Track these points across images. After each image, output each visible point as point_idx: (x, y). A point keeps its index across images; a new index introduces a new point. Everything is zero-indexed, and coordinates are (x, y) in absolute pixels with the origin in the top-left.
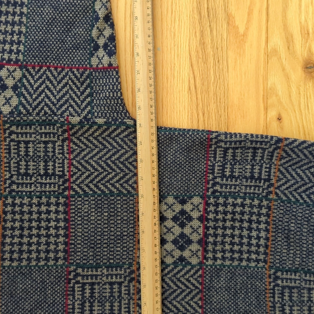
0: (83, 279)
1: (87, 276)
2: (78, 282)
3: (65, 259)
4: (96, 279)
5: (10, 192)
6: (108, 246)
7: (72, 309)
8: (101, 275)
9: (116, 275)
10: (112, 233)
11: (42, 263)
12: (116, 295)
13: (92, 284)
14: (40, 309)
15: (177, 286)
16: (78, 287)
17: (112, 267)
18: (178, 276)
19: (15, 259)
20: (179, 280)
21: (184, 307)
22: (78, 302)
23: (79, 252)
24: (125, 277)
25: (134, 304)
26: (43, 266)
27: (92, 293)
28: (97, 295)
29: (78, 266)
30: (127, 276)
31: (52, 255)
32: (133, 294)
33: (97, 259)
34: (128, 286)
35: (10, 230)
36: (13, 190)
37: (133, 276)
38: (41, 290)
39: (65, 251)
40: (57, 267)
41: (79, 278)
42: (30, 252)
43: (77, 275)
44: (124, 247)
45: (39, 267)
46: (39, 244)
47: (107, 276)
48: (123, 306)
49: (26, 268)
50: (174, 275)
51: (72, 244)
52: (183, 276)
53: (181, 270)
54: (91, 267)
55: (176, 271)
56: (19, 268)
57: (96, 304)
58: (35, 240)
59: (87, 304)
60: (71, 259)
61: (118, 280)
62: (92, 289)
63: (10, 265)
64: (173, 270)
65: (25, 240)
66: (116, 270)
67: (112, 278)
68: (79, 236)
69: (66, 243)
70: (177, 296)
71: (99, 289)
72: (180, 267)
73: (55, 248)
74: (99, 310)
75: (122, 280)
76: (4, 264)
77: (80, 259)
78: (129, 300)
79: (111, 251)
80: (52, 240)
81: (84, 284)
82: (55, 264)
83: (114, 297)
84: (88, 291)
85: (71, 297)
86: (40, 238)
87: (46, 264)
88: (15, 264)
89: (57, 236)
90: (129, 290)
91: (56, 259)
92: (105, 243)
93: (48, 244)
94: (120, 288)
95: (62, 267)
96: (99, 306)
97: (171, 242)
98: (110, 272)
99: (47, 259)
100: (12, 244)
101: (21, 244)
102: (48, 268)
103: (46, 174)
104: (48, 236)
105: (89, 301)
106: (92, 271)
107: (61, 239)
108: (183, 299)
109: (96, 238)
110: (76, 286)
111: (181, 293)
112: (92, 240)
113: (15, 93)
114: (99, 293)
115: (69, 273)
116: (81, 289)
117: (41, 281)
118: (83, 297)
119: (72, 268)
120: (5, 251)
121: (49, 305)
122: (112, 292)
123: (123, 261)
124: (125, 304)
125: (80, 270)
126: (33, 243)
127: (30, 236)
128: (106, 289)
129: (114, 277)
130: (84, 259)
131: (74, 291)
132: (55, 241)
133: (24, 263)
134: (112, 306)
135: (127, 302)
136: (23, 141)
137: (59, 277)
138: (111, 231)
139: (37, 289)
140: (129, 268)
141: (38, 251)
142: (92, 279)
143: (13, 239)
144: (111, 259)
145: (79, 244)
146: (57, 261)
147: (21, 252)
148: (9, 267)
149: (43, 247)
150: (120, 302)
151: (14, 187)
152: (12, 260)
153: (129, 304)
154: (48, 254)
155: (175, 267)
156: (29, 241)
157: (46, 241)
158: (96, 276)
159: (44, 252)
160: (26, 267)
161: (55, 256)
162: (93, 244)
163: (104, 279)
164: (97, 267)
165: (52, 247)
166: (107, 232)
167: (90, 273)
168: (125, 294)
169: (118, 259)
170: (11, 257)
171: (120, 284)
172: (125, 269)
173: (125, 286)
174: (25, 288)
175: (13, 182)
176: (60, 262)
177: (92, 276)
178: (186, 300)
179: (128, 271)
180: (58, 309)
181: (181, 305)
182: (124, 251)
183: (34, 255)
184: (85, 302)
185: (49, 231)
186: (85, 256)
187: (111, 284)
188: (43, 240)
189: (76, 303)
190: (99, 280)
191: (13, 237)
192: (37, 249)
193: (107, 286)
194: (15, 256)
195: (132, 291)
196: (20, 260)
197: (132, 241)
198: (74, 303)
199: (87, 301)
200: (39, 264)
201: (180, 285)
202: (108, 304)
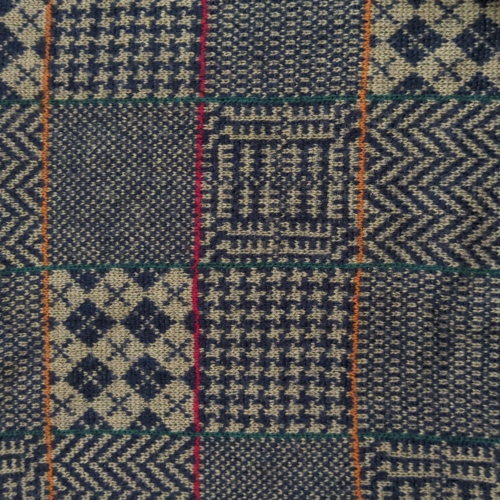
0: (237, 132)
1: (247, 124)
2: (224, 140)
3: (193, 84)
4: (268, 133)
6: (297, 53)
7: (212, 201)
8: (281, 123)
9: (316, 124)
10: (307, 23)
11: (142, 94)
12: (315, 170)
13: (258, 145)
14: (138, 201)
15: (465, 149)
16: (226, 152)
17: (306, 105)
18: (469, 125)
19: (82, 84)
20: (470, 136)
21: (481, 202)
22: (226, 186)
23: (227, 67)
24: (337, 128)
25: (357, 192)
26: (144, 101)
27: (258, 165)
28: (269, 170)
29: (224, 100)
30: (341, 126)
31: (164, 75)
32: (357, 169)
33: (272, 85)
34: (345, 150)
35: (69, 16)
37: (356, 125)
38: (139, 156)
39: (195, 66)
40: (176, 104)
41: (228, 130)
42: (114, 68)
43: (223, 122)
44: (336, 55)
45: (135, 103)
46: (134, 48)
47: (294, 124)
48: (331, 198)
49: (106, 104)
50: (459, 125)
51: (211, 49)
52: (481, 125)
53: (476, 111)
54: (255, 102)
55: (463, 112)
56: (91, 106)
57: (266, 191)
58: (125, 38)
59: (246, 192)
60: (209, 86)
61: (321, 136)
62: (258, 157)
63: (71, 97)
64: (455, 110)
65: (104, 40)
66: (317, 112)
67: (305, 131)
68: (227, 30)
69: (196, 48)
70: (465, 175)
71: (274, 157)
72: (475, 104)
73: (171, 59)
74: (273, 205)
75: (331, 135)
76: (57, 97)
77: (228, 86)
78: (346, 183)
79: (304, 66)
80: (165, 38)
81: (239, 144)
82: (171, 96)
83: (310, 175)
84: (248, 161)
85: (209, 175)
86: (136, 35)
87: (151, 96)
88: (81, 96)
89: (176, 30)
90: (346, 160)
91: (174, 85)
92: (290, 47)
93: (155, 48)
94: (324, 154)
95: (187, 105)
96: (272, 197)
97: (454, 40)
98: (301, 116)
99: (153, 84)
100: (74, 50)
101: (93, 49)
102: (156, 105)
104: (155, 30)
105: (252, 186)
106: (258, 113)
107: (186, 37)
108: (479, 183)
109: (268, 34)
110: (221, 147)
111: (476, 166)
112: (258, 39)
114: (274, 165)
115: (205, 118)
116: (231, 155)
117: (140, 137)
118: (236, 175)
119: (212, 106)
120: (59, 67)
121: (158, 192)
122: (304, 164)
123: (333, 88)
124: (336, 193)
125: (229, 111)
126: (122, 46)
127: (115, 31)
128: (290, 156)
129: (311, 128)
130: (240, 86)
131: (215, 160)
132: (172, 41)
133: (102, 93)
134: (304, 198)
135: (340, 187)
137: (181, 127)
138: (305, 18)
139: (130, 156)
140: (346, 106)
141: (133, 66)
142: (258, 132)
143: (77, 38)
144: (304, 85)
145: (227, 49)
146: (176, 90)
147: (94, 68)
148: (67, 103)
149: (143, 57)
150: (324, 188)
152: (73, 86)
153: (345, 192)
154: (155, 71)
155: (462, 104)
156: (111, 43)
157: (152, 41)
158: (268, 125)
159: (147, 69)
160: (106, 102)
161: (171, 77)
162: (262, 48)
163: (288, 132)
164: (271, 102)
165: (165, 56)
166: (295, 19)
167: (253, 117)
168: (337, 169)
169: (320, 85)
170: (71, 80)
171: (325, 144)
172: (338, 109)
173: (337, 151)
174: (104, 152)
176: (184, 93)
177: (258, 124)
178: (487, 185)
179: (345, 112)
180: (179, 201)
181: (475, 196)
182: (336, 65)
183: (123, 75)
184: (241, 186)
185: (158, 17)
186: (241, 77)
187: (304, 144)
188: (145, 38)
189: (220, 189)
190: (273, 136)
191: (75, 33)
192: (130, 60)
193: (294, 150)
194: (82, 76)
195: (352, 162)
196: (92, 86)
197: (354, 41)
198: (215, 188)
199: (246, 183)
200: (135, 96)
201: (473, 147)
202: (294, 193)
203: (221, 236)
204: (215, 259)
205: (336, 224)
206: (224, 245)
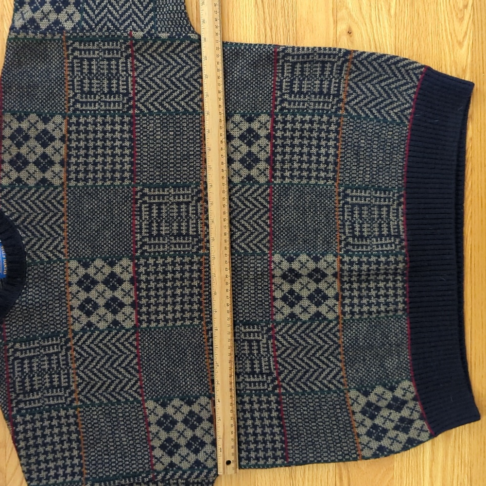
0: (150, 199)
1: (154, 196)
2: (145, 202)
3: (131, 179)
4: (163, 199)
5: (74, 111)
6: (175, 165)
7: (139, 229)
8: (168, 195)
9: (183, 195)
10: (179, 153)
11: (108, 183)
12: (184, 214)
13: (159, 204)
14: (107, 230)
15: (245, 205)
16: (145, 207)
17: (179, 188)
18: (246, 195)
19: (81, 179)
20: (247, 199)
21: (252, 226)
22: (145, 222)
23: (145, 171)
24: (192, 197)
25: (202, 223)
26: (109, 186)
27: (159, 213)
28: (164, 215)
29: (144, 185)
30: (194, 196)
31: (118, 175)
32: (201, 214)
33: (164, 179)
34: (196, 206)
35: (75, 149)
36: (77, 109)
37: (201, 195)
38: (107, 210)
39: (131, 171)
40: (123, 187)
41: (146, 198)
42: (95, 172)
43: (144, 195)
44: (191, 167)
45: (105, 187)
46: (104, 163)
47: (174, 195)
48: (191, 226)
49: (92, 188)
50: (242, 195)
51: (138, 164)
52: (251, 195)
53: (249, 189)
54: (157, 187)
55: (243, 190)
56: (85, 188)
57: (163, 224)
58: (100, 159)
59: (155, 224)
60: (138, 179)
61: (186, 200)
62: (159, 209)
63: (76, 185)
64: (240, 189)
65: (91, 160)
66: (183, 190)
67: (179, 198)
68: (145, 156)
69: (131, 163)
70: (245, 215)
71: (166, 209)
72: (248, 186)
73: (121, 168)
74: (166, 230)
75: (190, 200)
76: (70, 185)
77: (146, 179)
78: (197, 220)
79: (178, 171)
80: (118, 159)
81: (151, 204)
82: (121, 184)
83: (182, 217)
84: (155, 211)
85: (138, 218)
86: (105, 158)
87: (112, 184)
88: (81, 184)
89: (123, 156)
90: (196, 210)
91: (122, 179)
92: (172, 163)
93: (113, 163)
94: (187, 208)
95: (128, 187)
96: (166, 226)
97: (239, 161)
98: (177, 192)
99: (113, 179)
100: (77, 164)
101: (86, 164)
102: (114, 188)
103: (110, 93)
104: (113, 156)
105: (157, 222)
106: (159, 191)
107: (127, 159)
108: (251, 218)
109: (162, 157)
110: (143, 205)
111: (249, 212)
112: (158, 160)
113: (77, 8)
114: (166, 212)
115: (136, 193)
116: (148, 209)
117: (107, 202)
118: (150, 217)
119: (139, 188)
120: (71, 171)
121: (116, 226)
122: (179, 212)
123: (190, 180)
124: (193, 224)
125: (146, 190)
126: (99, 162)
127: (96, 156)
128: (173, 209)
129: (181, 197)
130: (151, 179)
131: (141, 211)
132: (121, 161)
133: (90, 183)
134: (179, 226)
135: (194, 221)
136: (87, 58)
137: (125, 197)
138: (178, 151)
139: (103, 210)
140: (196, 188)
141: (104, 171)
142: (159, 199)
143: (79, 159)
144: (178, 179)
145: (145, 164)
146: (123, 181)
147: (86, 172)
148: (74, 187)
149: (108, 167)
150: (188, 222)
151: (78, 106)
152: (77, 180)
153: (197, 223)
154: (114, 173)
155: (243, 187)
156: (94, 161)
157: (112, 160)
158: (163, 196)
159: (110, 172)
160: (92, 187)
161: (121, 176)
162: (160, 163)
163: (172, 199)
164: (164, 186)
165: (118, 167)
166: (173, 151)
167: (157, 193)
168: (193, 214)
169: (185, 179)
170: (76, 177)
171: (187, 203)
172: (192, 189)
173: (192, 206)
174: (92, 208)
175: (77, 101)
176: (127, 182)
177: (159, 196)
178: (254, 219)
179: (195, 190)
180: (125, 229)
181: (249, 223)
182: (191, 171)
183: (100, 175)
184: (152, 222)
185: (115, 150)
186: (151, 175)
187: (179, 204)
188: (109, 159)
189: (143, 224)
190: (166, 201)
191: (78, 157)
192: (103, 168)
193: (175, 206)
194: (81, 175)
195: (199, 211)
196: (86, 180)
197: (199, 161)
198: (141, 223)
199: (155, 221)
200: (105, 184)
201: (248, 204)
202: (175, 224)
203: (144, 244)
204: (142, 253)
205: (193, 237)
206: (146, 247)
